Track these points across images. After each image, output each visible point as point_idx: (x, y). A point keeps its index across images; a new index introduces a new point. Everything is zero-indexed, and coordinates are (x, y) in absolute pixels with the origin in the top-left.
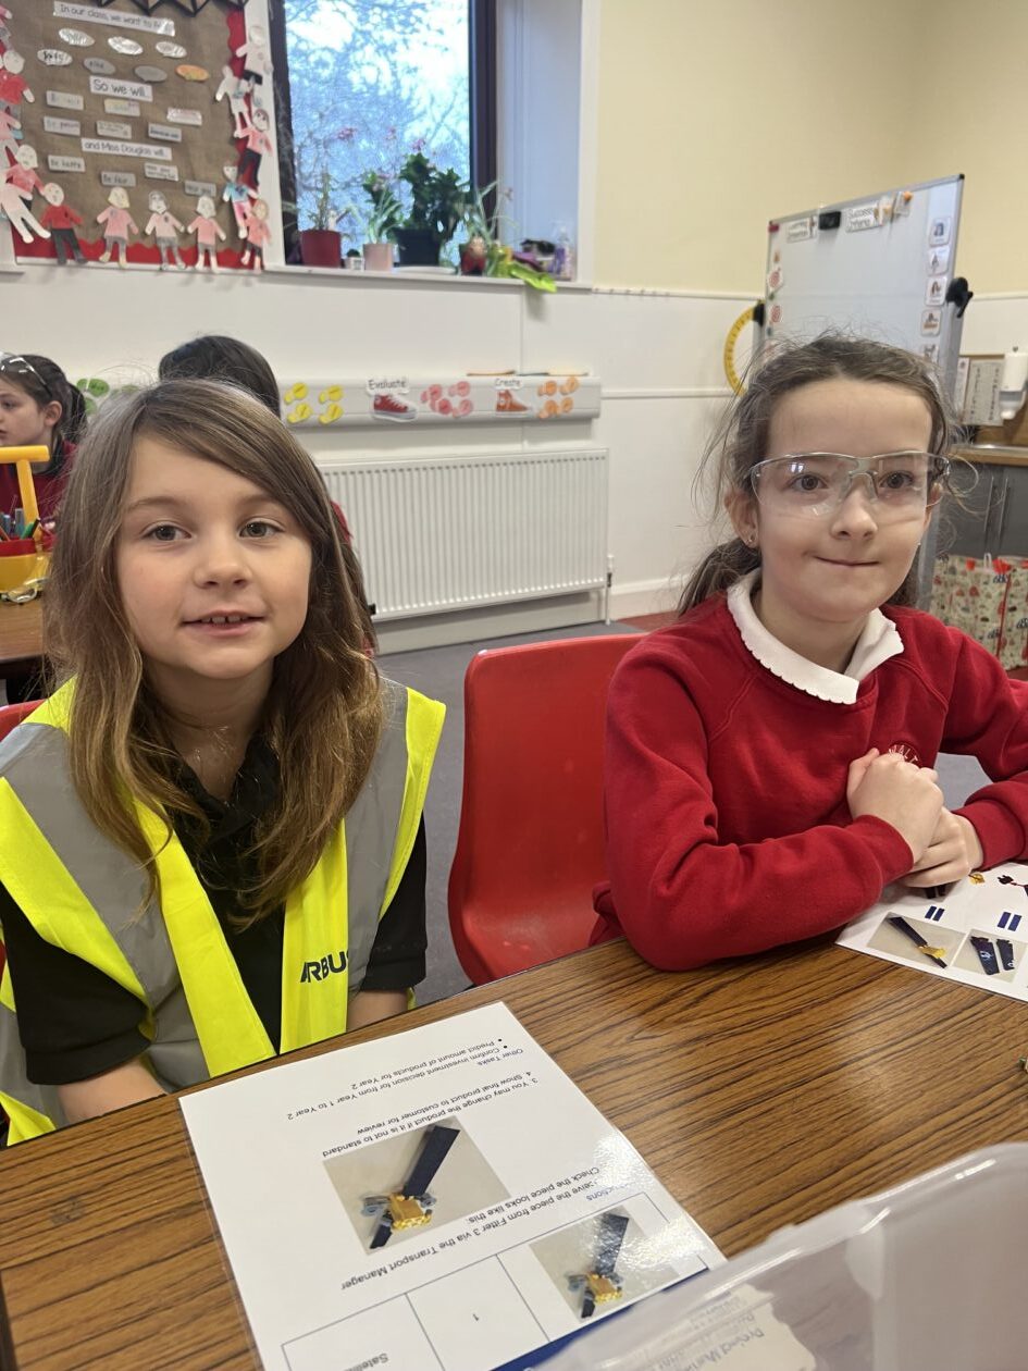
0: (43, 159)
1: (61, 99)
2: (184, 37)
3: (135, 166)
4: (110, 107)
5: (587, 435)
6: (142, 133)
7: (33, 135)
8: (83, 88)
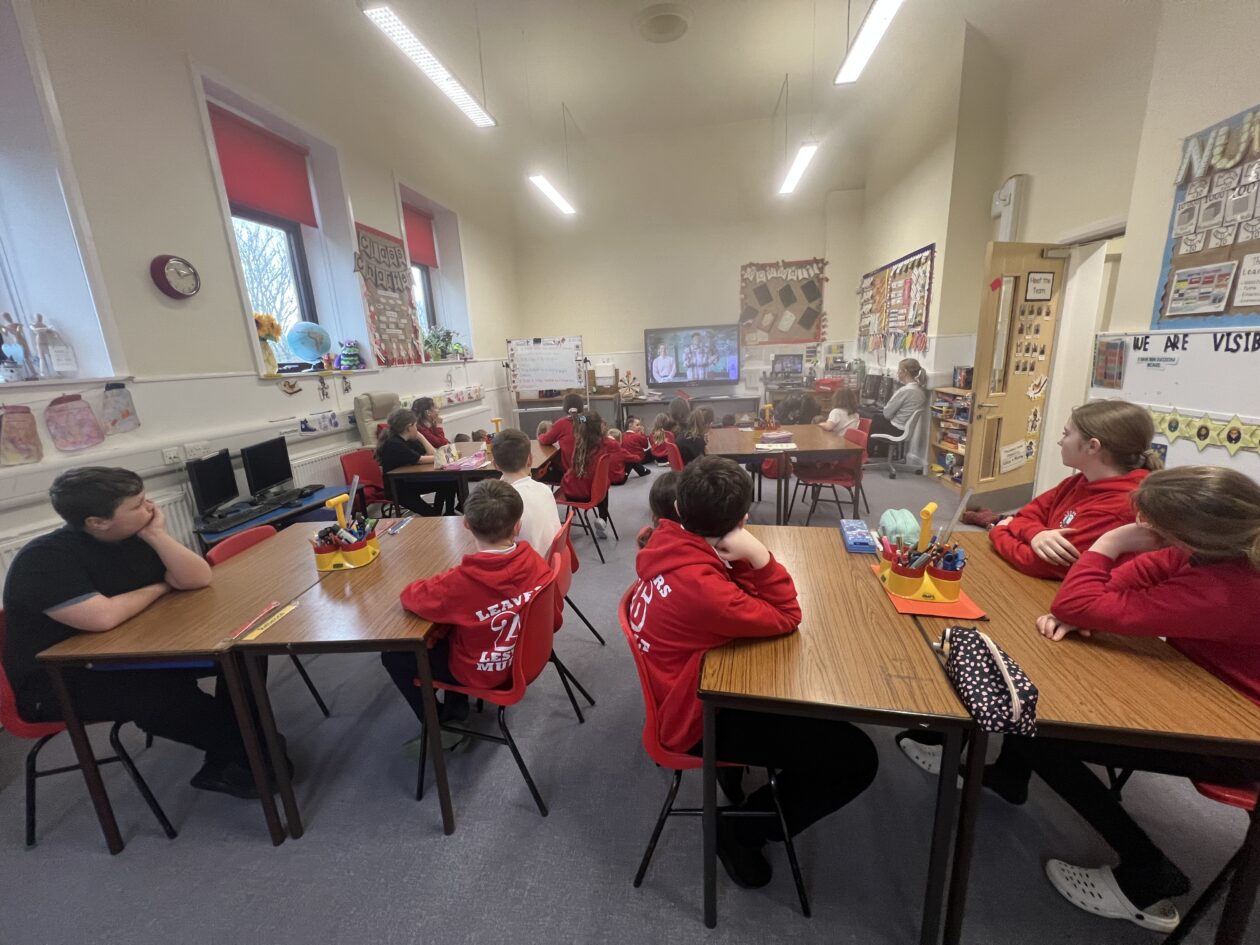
0: (381, 336)
1: (383, 318)
2: (401, 298)
3: (396, 336)
4: (391, 320)
5: (480, 404)
6: (397, 327)
7: (378, 330)
8: (385, 315)
